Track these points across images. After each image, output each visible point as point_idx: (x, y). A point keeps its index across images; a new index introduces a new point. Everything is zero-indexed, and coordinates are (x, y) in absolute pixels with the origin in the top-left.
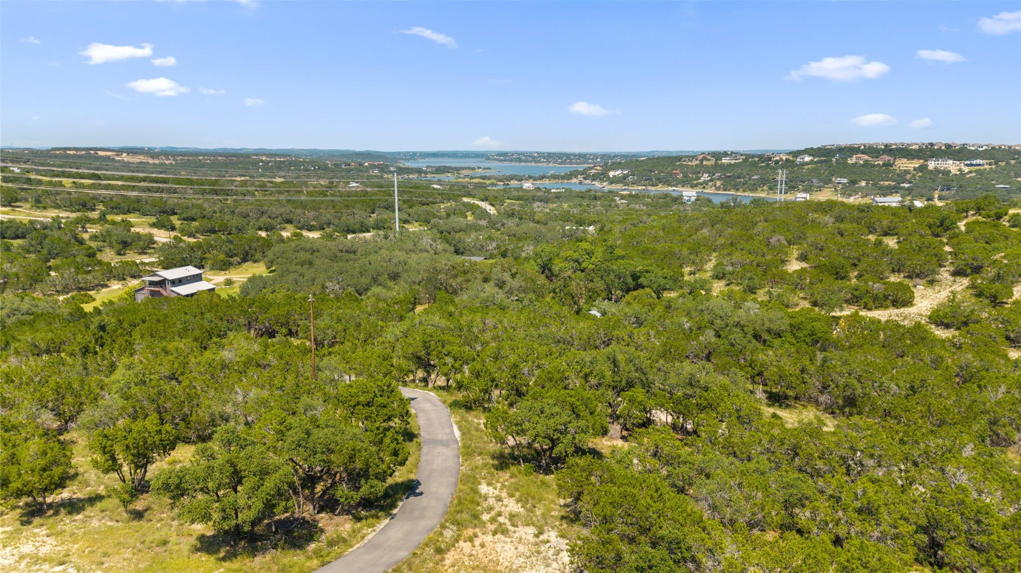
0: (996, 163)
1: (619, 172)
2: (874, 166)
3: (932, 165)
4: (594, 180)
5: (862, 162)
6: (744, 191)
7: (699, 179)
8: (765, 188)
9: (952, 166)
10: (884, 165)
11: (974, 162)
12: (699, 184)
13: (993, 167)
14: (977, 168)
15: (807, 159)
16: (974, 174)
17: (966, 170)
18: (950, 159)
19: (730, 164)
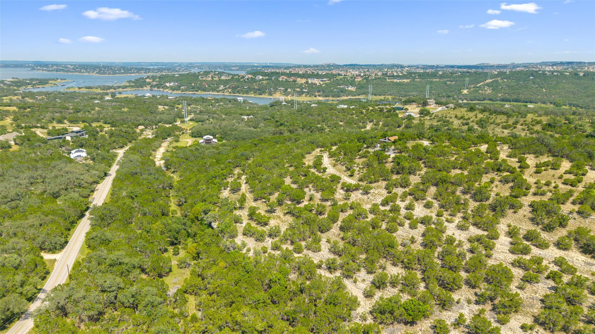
0: (330, 80)
1: (172, 84)
2: (290, 81)
3: (309, 81)
5: (284, 80)
8: (252, 92)
9: (316, 81)
10: (293, 81)
11: (323, 80)
12: (220, 90)
14: (325, 82)
15: (261, 77)
16: (324, 85)
17: (322, 83)
18: (316, 78)
19: (226, 80)
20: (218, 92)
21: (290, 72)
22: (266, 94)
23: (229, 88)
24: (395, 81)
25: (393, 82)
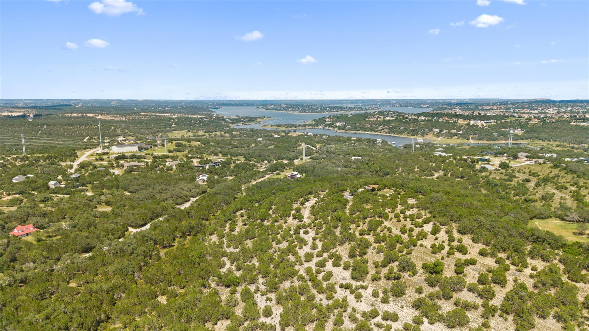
0: (497, 122)
1: (341, 124)
2: (450, 123)
3: (472, 123)
4: (330, 127)
5: (445, 121)
6: (397, 134)
7: (378, 128)
8: (406, 133)
9: (480, 123)
10: (454, 122)
11: (488, 122)
12: (378, 130)
13: (495, 124)
14: (489, 124)
15: (423, 118)
16: (487, 127)
17: (485, 125)
18: (479, 120)
19: (390, 120)
20: (375, 132)
21: (455, 113)
22: (419, 135)
23: (387, 128)
24: (582, 124)
25: (579, 126)
